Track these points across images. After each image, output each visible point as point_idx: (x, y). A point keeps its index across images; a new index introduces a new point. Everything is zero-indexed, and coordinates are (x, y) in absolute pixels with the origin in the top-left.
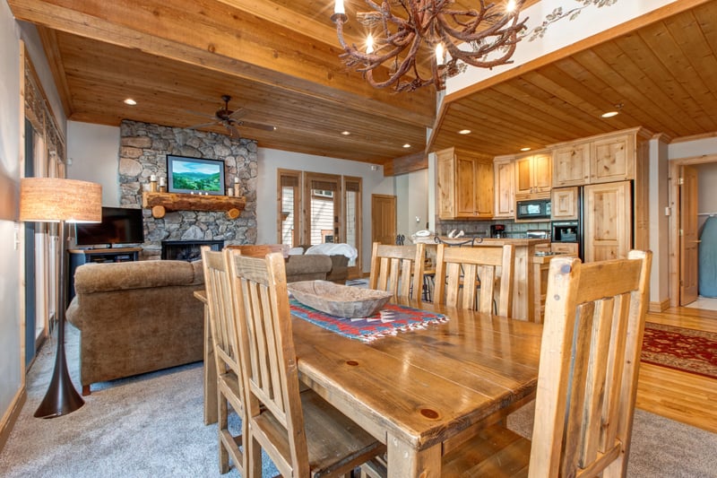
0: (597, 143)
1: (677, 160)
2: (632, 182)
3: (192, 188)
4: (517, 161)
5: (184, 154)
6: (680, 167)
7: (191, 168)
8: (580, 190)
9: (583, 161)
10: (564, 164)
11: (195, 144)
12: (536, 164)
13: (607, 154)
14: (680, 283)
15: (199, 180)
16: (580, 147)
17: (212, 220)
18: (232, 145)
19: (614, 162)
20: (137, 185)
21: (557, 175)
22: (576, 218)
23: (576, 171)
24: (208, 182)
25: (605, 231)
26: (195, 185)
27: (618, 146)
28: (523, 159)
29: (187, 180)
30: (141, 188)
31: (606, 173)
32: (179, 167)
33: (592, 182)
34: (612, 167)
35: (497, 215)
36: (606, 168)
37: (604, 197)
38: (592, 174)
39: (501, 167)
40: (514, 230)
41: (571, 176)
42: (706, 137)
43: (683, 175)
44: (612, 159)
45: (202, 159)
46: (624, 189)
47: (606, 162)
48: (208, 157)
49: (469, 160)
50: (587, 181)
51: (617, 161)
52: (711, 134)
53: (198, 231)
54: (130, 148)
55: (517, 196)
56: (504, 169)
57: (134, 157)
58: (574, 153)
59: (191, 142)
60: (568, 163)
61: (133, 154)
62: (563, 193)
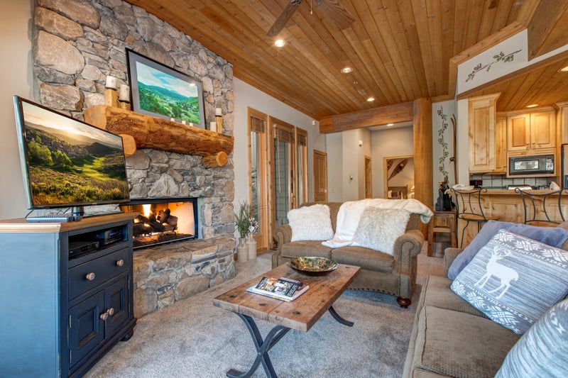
3: (167, 113)
5: (151, 56)
7: (164, 81)
11: (166, 44)
15: (173, 102)
17: (188, 167)
18: (209, 62)
20: (74, 93)
24: (186, 108)
26: (170, 109)
29: (158, 98)
30: (83, 99)
32: (146, 75)
45: (175, 71)
48: (182, 70)
53: (171, 182)
54: (57, 15)
57: (66, 35)
59: (161, 39)
61: (65, 28)
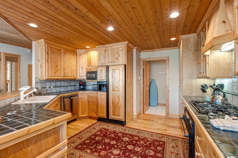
0: (114, 47)
1: (143, 59)
2: (125, 65)
4: (87, 53)
6: (143, 61)
8: (108, 67)
9: (109, 55)
10: (102, 55)
12: (94, 55)
13: (117, 53)
14: (144, 104)
16: (108, 48)
19: (119, 56)
21: (100, 60)
22: (106, 80)
23: (107, 59)
25: (116, 87)
27: (121, 49)
28: (89, 52)
31: (116, 61)
33: (112, 65)
34: (118, 58)
35: (78, 77)
36: (116, 58)
37: (115, 71)
38: (112, 61)
39: (80, 55)
40: (89, 84)
41: (105, 61)
42: (150, 51)
43: (144, 65)
44: (119, 54)
46: (122, 68)
47: (117, 56)
49: (59, 48)
50: (110, 64)
51: (120, 56)
52: (151, 50)
55: (87, 69)
56: (81, 56)
58: (106, 51)
60: (103, 55)
62: (101, 68)
